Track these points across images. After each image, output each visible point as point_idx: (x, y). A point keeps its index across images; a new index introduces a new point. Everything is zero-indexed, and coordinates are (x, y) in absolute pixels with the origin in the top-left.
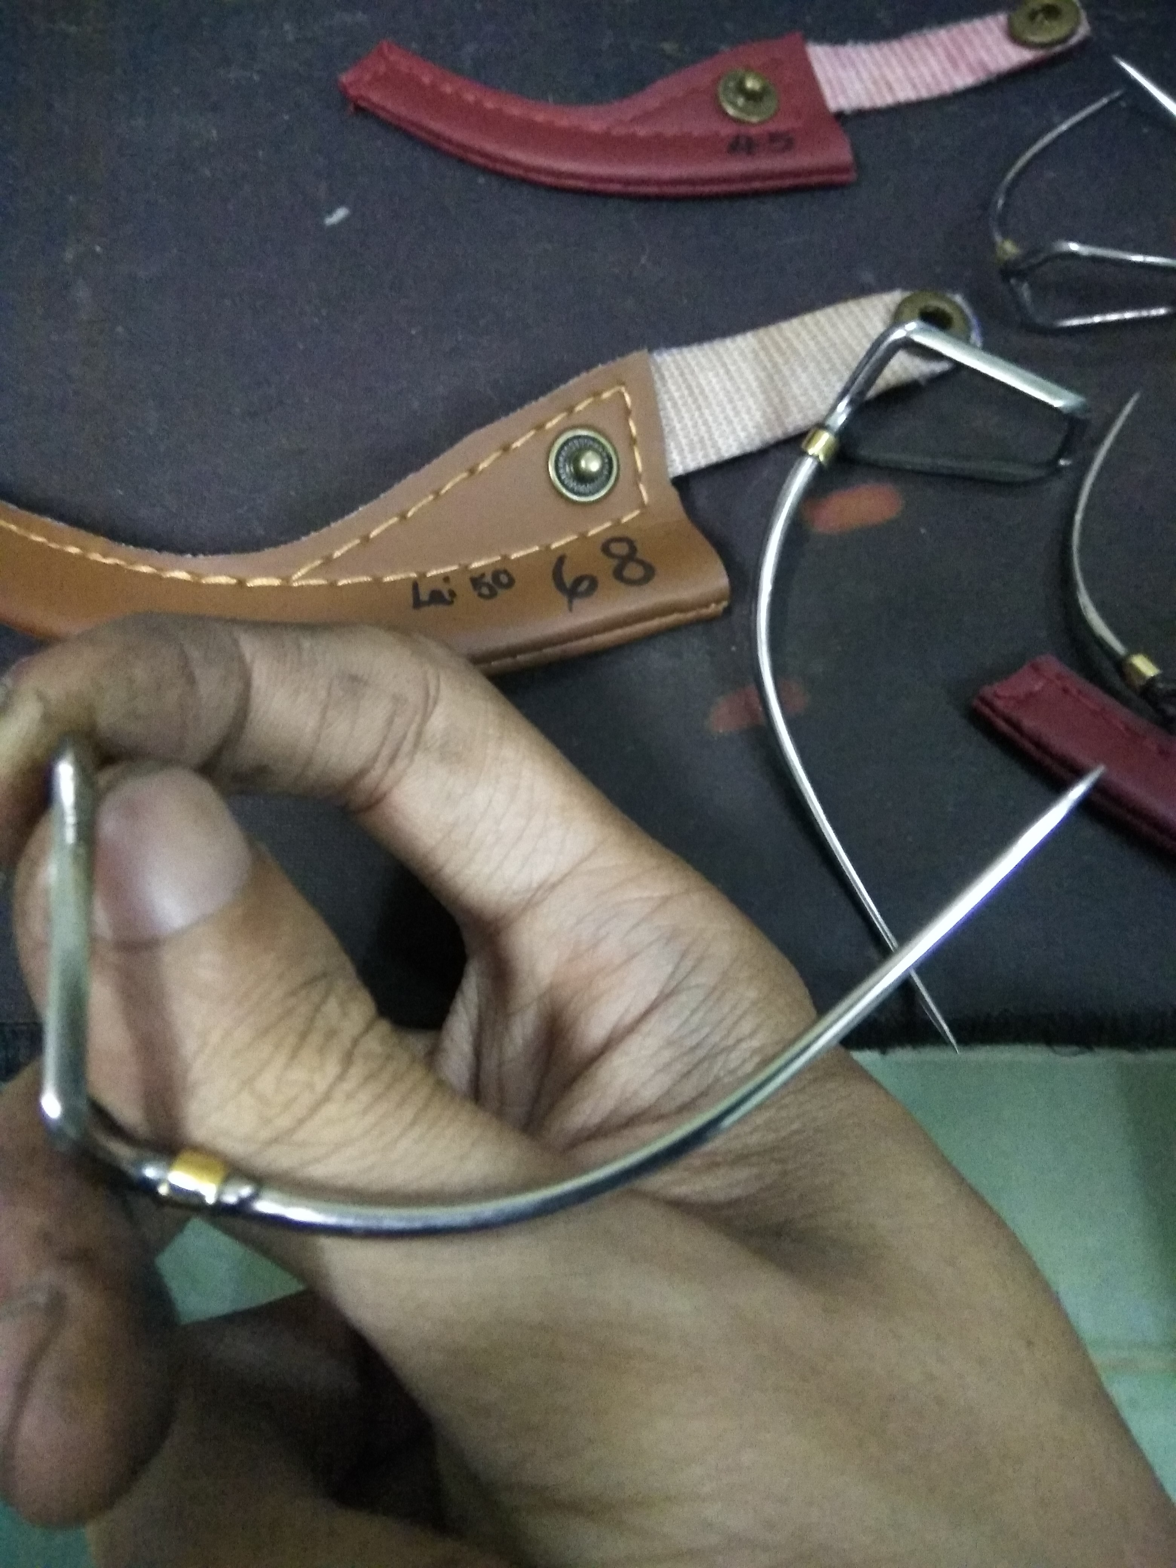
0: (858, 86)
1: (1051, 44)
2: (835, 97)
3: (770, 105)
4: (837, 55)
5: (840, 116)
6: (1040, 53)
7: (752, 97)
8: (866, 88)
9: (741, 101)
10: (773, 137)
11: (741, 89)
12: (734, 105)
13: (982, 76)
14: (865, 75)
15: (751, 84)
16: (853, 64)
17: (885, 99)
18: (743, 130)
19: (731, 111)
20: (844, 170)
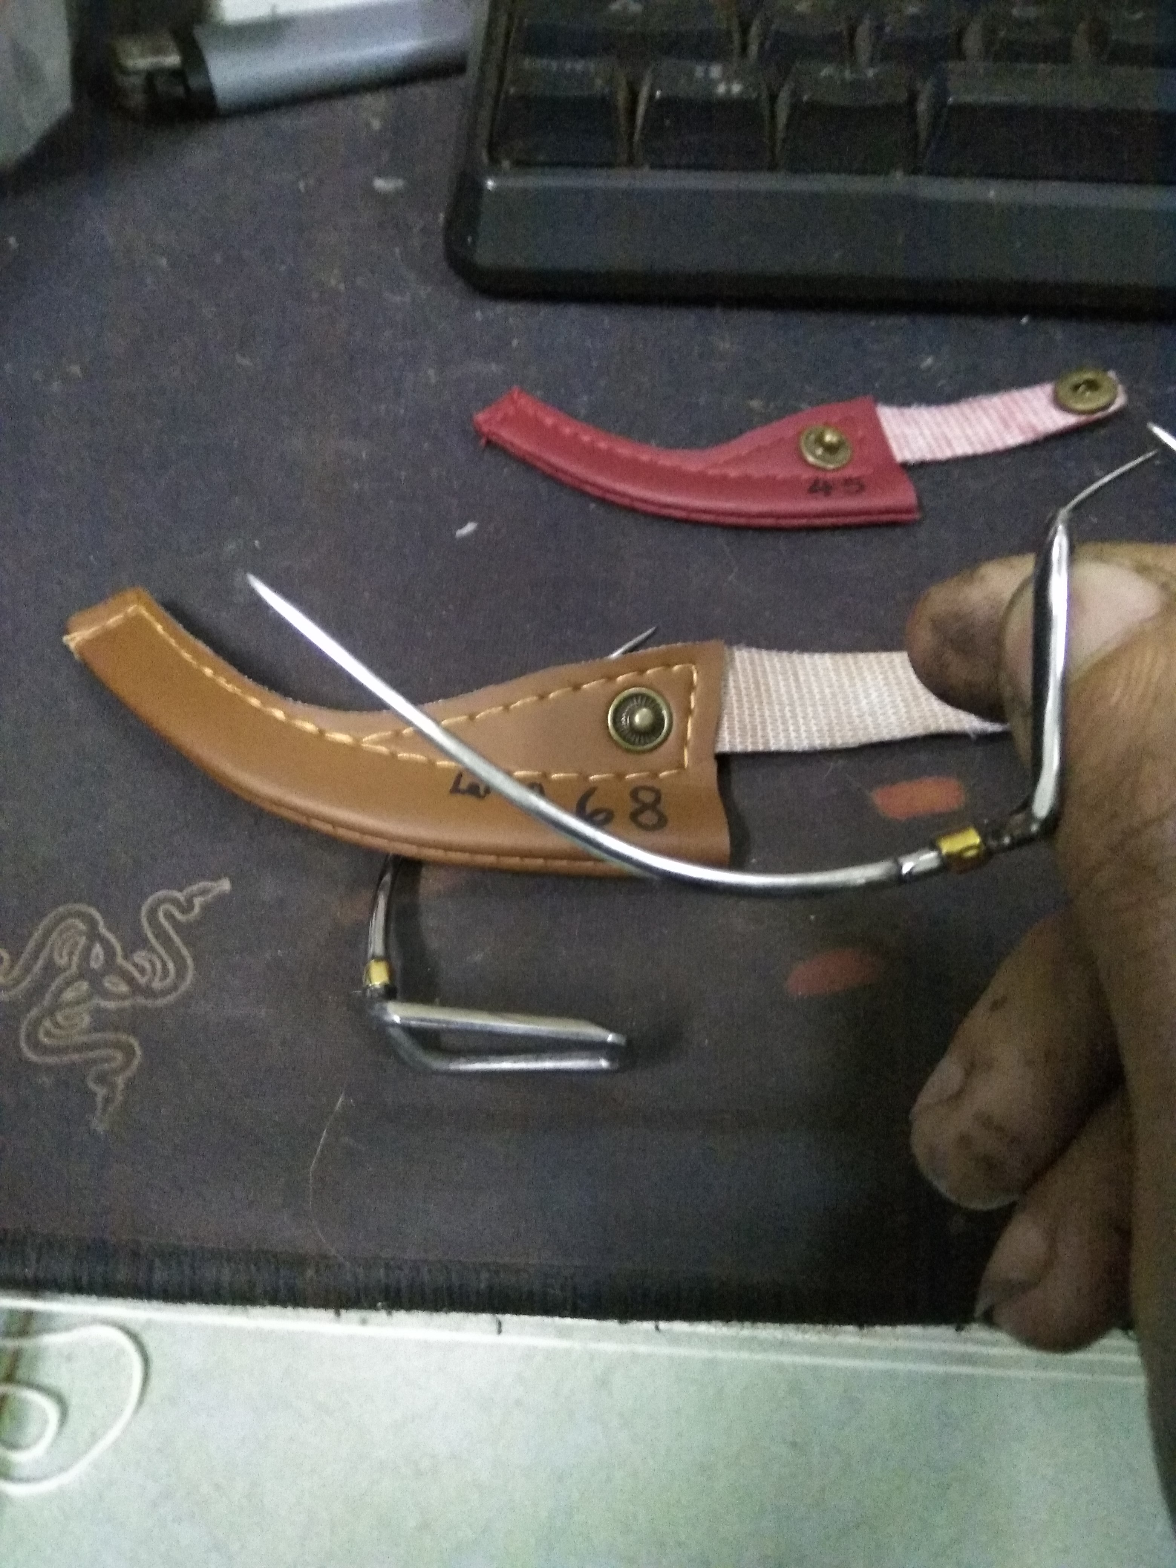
0: (921, 442)
1: (1092, 412)
2: (901, 449)
3: (843, 456)
4: (902, 415)
5: (905, 466)
6: (1083, 418)
7: (831, 449)
8: (928, 444)
9: (819, 451)
10: (848, 482)
11: (820, 441)
12: (814, 454)
13: (1030, 436)
14: (927, 432)
15: (829, 438)
16: (917, 423)
17: (944, 453)
18: (821, 475)
19: (811, 459)
20: (908, 511)
